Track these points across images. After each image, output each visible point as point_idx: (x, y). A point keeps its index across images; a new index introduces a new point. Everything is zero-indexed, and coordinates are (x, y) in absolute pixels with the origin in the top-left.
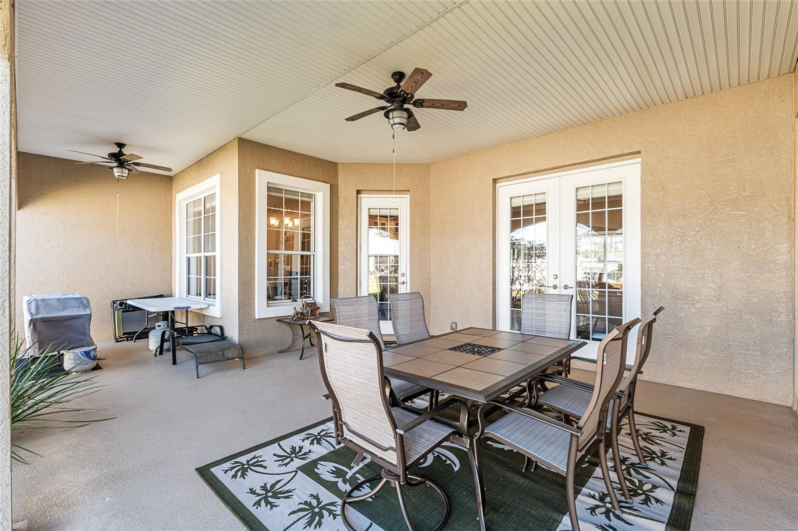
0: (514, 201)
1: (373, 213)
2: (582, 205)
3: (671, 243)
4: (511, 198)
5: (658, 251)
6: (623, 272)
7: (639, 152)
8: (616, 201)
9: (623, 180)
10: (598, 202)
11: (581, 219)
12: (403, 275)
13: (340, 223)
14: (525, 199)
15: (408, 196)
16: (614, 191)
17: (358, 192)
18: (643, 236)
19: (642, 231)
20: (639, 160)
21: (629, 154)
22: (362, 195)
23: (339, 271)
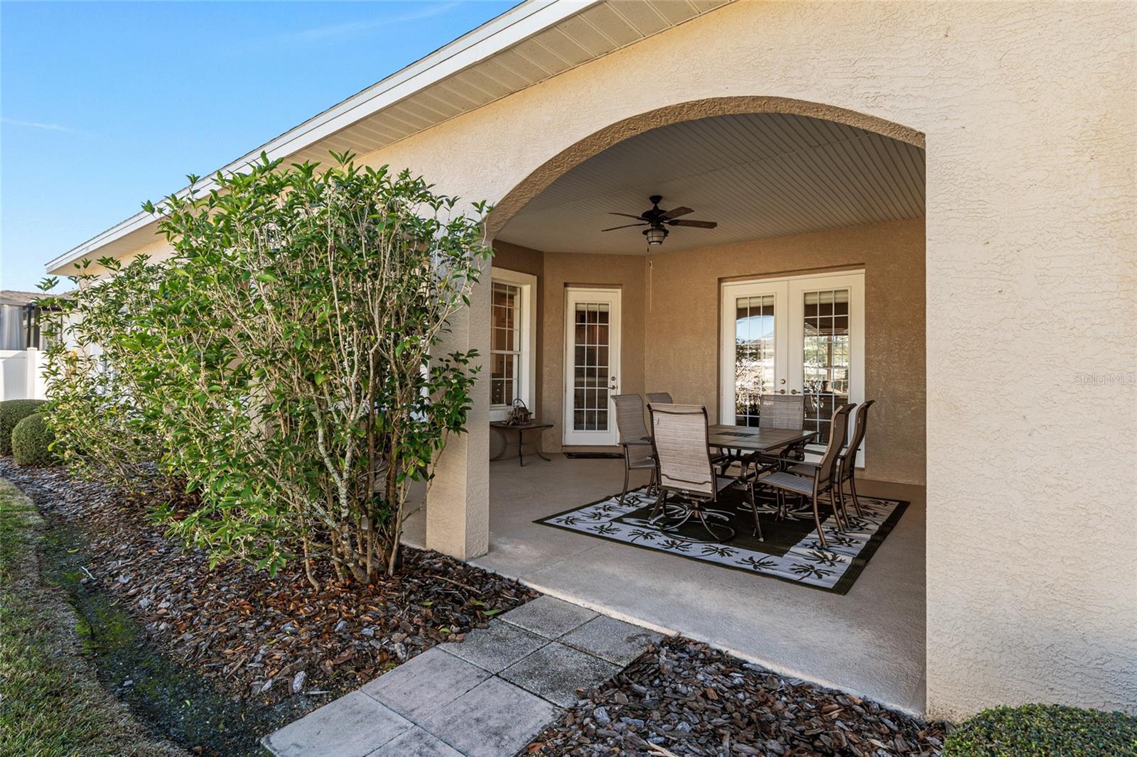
0: (740, 302)
1: (581, 308)
2: (810, 309)
3: (891, 351)
4: (737, 299)
5: (880, 358)
6: (849, 380)
7: (863, 264)
8: (843, 307)
9: (849, 289)
10: (826, 308)
11: (810, 323)
12: (613, 379)
13: (545, 320)
14: (752, 301)
15: (620, 291)
16: (840, 298)
17: (566, 285)
18: (867, 344)
19: (866, 338)
20: (864, 271)
21: (855, 265)
22: (569, 289)
23: (544, 373)
